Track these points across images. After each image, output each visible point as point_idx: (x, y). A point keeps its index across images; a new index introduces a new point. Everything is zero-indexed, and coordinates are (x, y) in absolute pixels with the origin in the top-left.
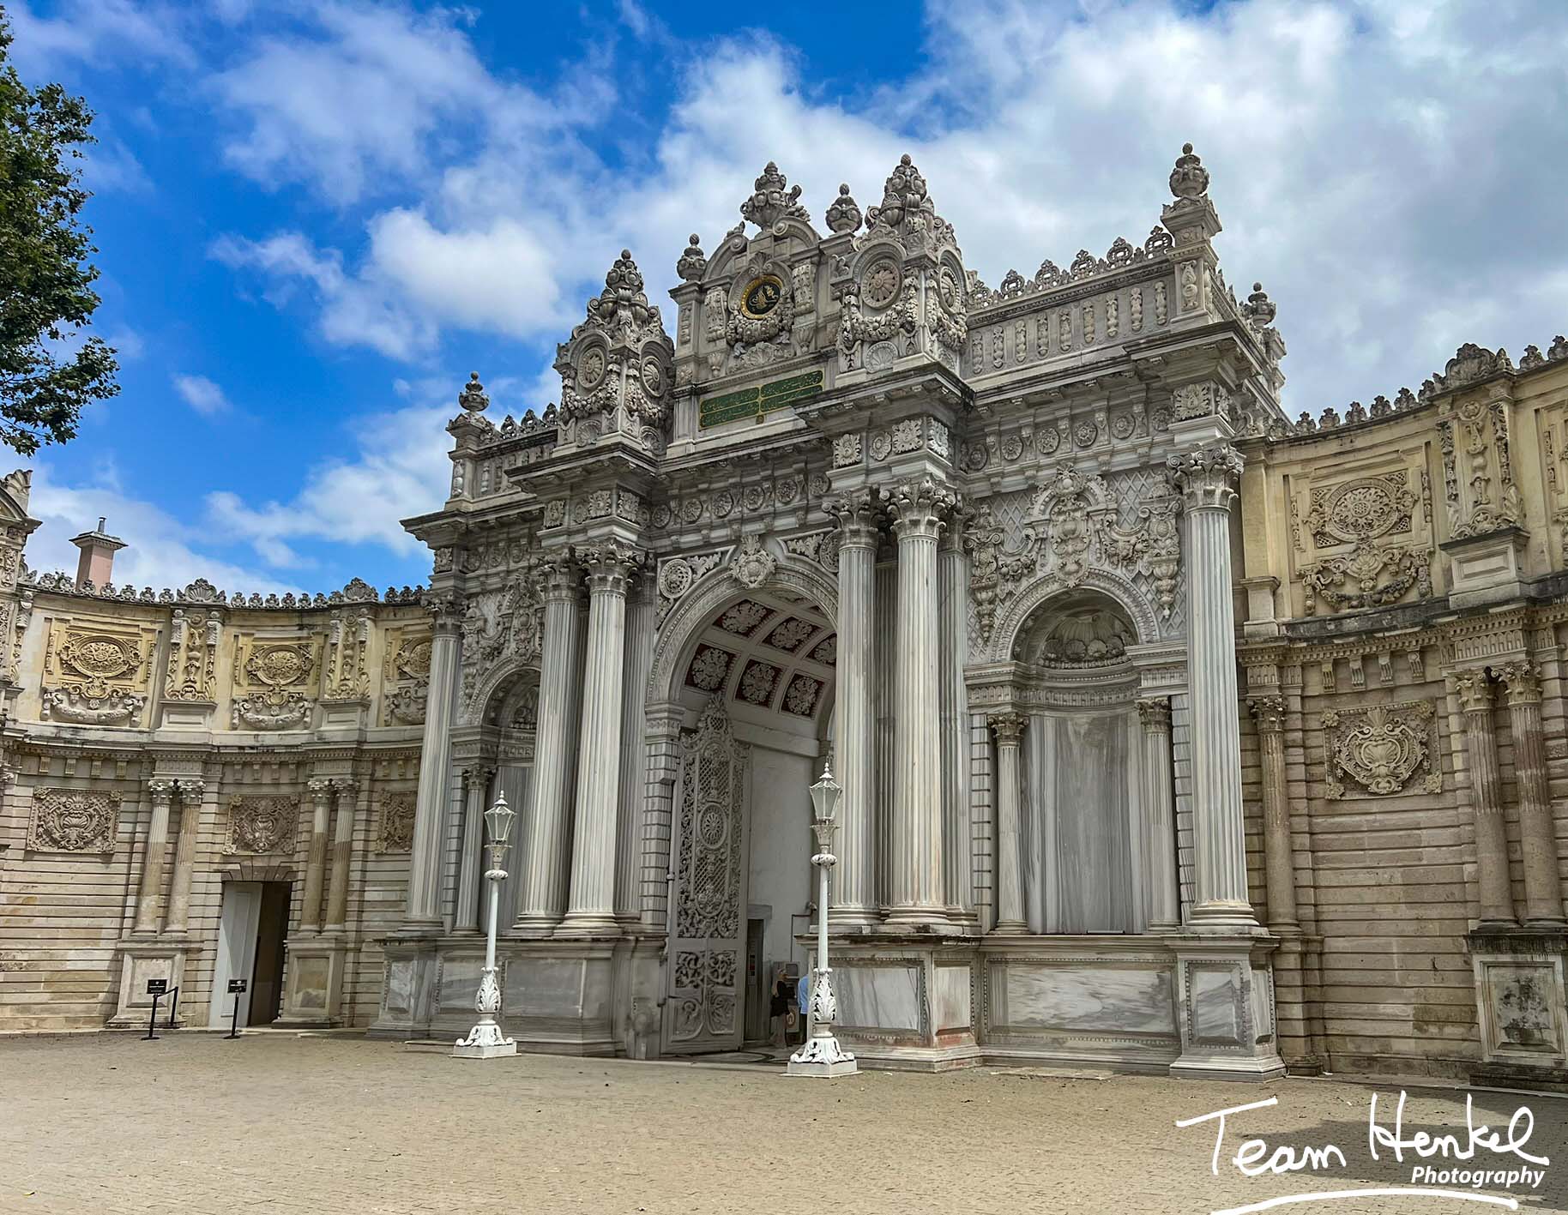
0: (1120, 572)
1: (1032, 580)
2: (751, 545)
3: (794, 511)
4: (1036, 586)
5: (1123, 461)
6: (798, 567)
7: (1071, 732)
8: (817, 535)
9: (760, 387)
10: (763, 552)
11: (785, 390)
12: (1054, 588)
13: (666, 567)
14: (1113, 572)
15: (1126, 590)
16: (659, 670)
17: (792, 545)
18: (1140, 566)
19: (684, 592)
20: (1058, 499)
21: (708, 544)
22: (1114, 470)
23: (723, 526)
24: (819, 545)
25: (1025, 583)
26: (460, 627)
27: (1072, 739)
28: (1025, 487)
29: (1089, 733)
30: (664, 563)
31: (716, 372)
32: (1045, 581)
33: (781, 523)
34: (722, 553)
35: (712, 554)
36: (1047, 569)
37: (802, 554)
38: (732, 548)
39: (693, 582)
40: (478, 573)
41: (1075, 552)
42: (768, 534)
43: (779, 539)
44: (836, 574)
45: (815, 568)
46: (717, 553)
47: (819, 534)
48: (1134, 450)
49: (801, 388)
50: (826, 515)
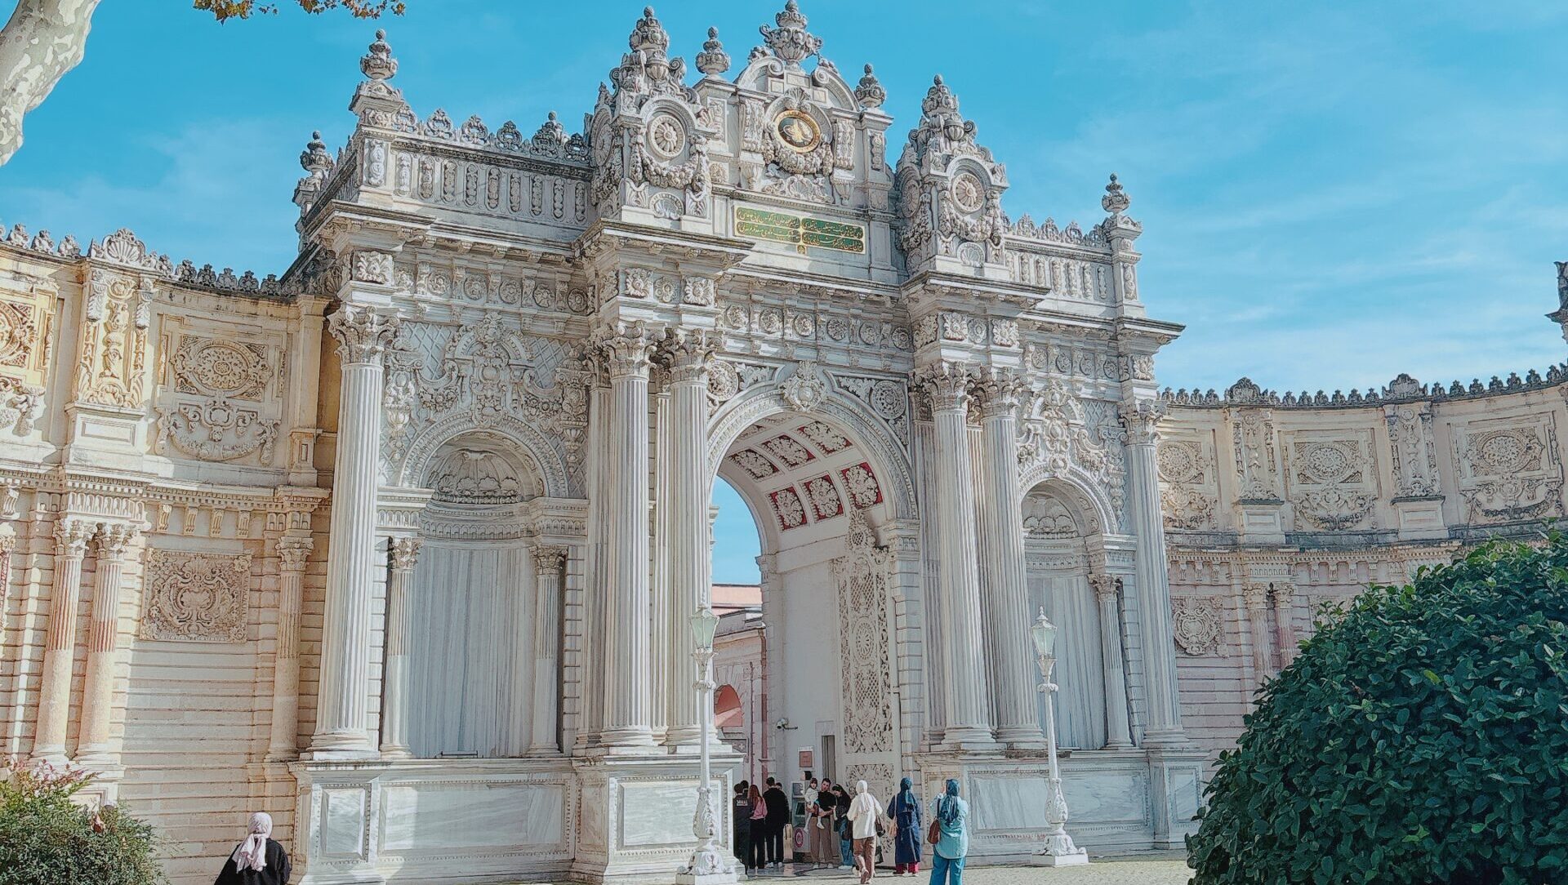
0: (1088, 474)
1: (1033, 466)
2: (807, 370)
5: (1086, 393)
6: (847, 403)
8: (868, 379)
9: (800, 218)
10: (817, 380)
11: (827, 231)
12: (1043, 477)
14: (1085, 474)
15: (1093, 490)
17: (843, 382)
18: (1103, 474)
19: (731, 397)
20: (1048, 408)
21: (754, 356)
22: (1084, 398)
23: (773, 342)
24: (871, 390)
25: (1027, 467)
31: (752, 184)
32: (1039, 469)
33: (833, 358)
35: (761, 367)
36: (1042, 461)
37: (854, 393)
38: (780, 367)
39: (741, 390)
41: (1061, 452)
42: (819, 363)
43: (830, 372)
44: (887, 421)
45: (864, 409)
46: (765, 367)
47: (870, 379)
48: (1095, 386)
49: (843, 236)
50: (878, 364)
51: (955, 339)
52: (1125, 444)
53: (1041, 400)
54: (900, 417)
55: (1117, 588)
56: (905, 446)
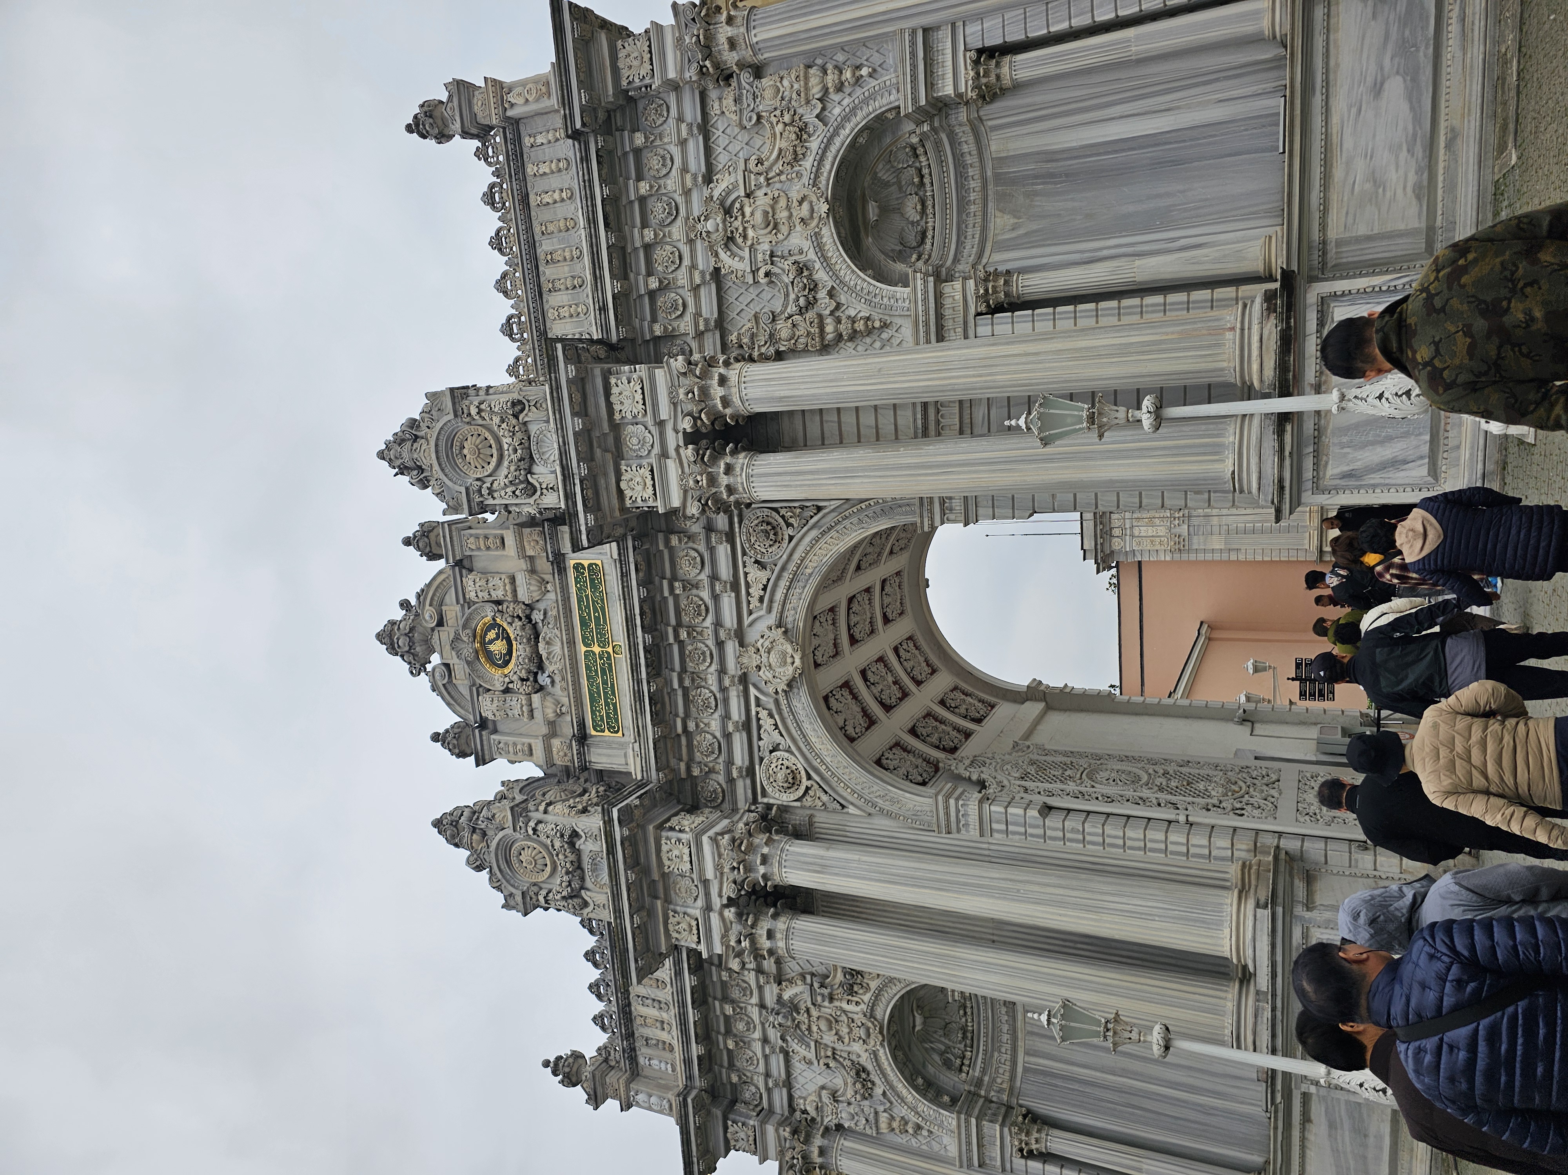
1: (817, 265)
2: (751, 660)
3: (716, 598)
4: (824, 259)
5: (696, 163)
6: (779, 596)
7: (1013, 235)
8: (745, 566)
9: (584, 649)
10: (759, 644)
11: (589, 614)
12: (829, 234)
13: (769, 790)
14: (814, 152)
15: (836, 133)
16: (894, 809)
17: (754, 602)
18: (810, 117)
19: (800, 765)
20: (730, 240)
21: (746, 726)
22: (703, 169)
23: (726, 701)
24: (756, 562)
25: (821, 275)
26: (827, 1129)
27: (1021, 231)
28: (713, 286)
29: (1015, 213)
30: (764, 794)
31: (564, 709)
32: (819, 247)
33: (729, 618)
34: (758, 705)
35: (758, 719)
36: (806, 245)
37: (765, 589)
38: (753, 691)
39: (789, 750)
40: (763, 1090)
41: (788, 208)
42: (740, 635)
43: (746, 622)
44: (791, 538)
45: (783, 569)
46: (757, 713)
47: (744, 563)
48: (683, 143)
49: (589, 592)
50: (723, 551)
51: (654, 486)
52: (758, 71)
53: (722, 255)
54: (783, 517)
55: (992, 56)
56: (819, 509)
